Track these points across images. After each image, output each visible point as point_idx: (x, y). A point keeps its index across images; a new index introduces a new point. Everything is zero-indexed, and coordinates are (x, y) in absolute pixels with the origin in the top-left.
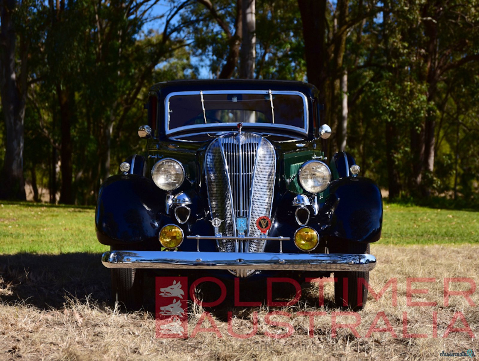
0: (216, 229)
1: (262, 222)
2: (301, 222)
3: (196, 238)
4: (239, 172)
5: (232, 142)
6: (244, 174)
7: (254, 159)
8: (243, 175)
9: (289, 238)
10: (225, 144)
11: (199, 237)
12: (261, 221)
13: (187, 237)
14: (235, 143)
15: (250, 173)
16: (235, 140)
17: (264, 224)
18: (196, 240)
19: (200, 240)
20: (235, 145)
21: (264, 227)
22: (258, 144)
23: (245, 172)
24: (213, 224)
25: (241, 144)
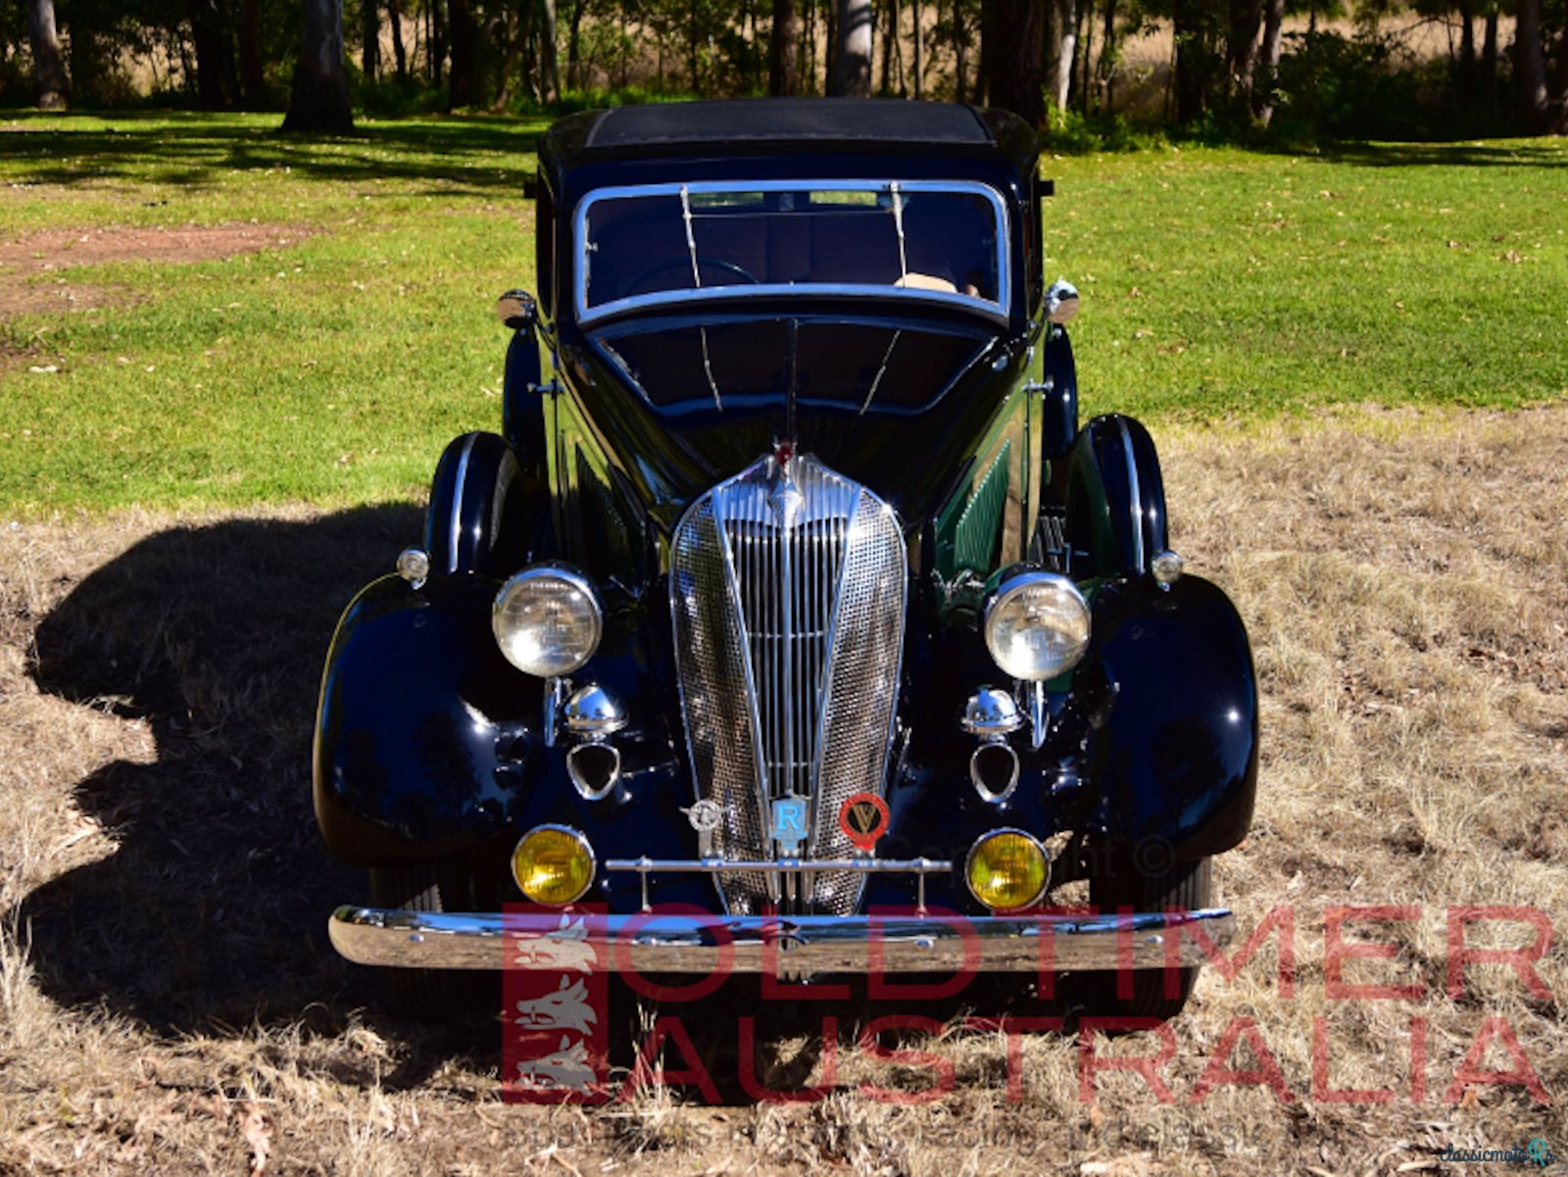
0: (701, 836)
1: (859, 810)
2: (991, 789)
3: (639, 869)
4: (780, 631)
5: (758, 519)
6: (800, 635)
7: (834, 582)
8: (794, 641)
9: (947, 865)
10: (735, 521)
11: (647, 863)
12: (855, 809)
13: (609, 864)
14: (767, 522)
15: (818, 634)
16: (768, 508)
17: (864, 821)
18: (638, 874)
19: (651, 874)
20: (770, 528)
21: (865, 829)
22: (845, 521)
23: (803, 631)
24: (693, 820)
25: (788, 525)
